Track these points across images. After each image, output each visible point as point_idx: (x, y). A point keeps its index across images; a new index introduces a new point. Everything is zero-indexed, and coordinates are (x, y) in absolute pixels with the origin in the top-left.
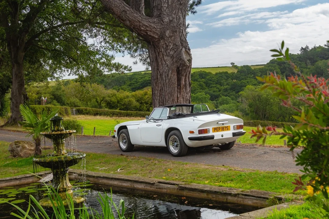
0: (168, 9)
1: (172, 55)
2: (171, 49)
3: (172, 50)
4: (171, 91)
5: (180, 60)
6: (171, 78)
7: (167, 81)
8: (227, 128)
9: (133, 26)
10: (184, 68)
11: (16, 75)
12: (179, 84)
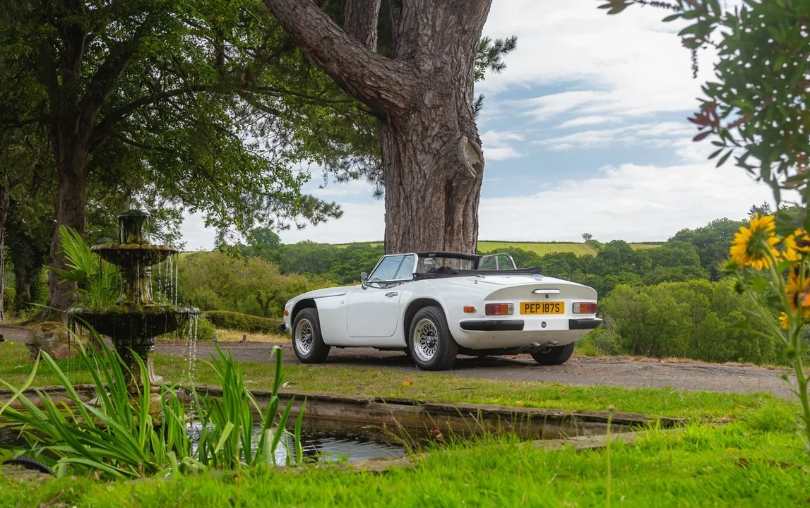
0: (433, 41)
1: (437, 151)
2: (436, 135)
3: (436, 138)
4: (430, 236)
5: (455, 162)
6: (430, 206)
7: (421, 211)
8: (558, 308)
9: (346, 75)
10: (465, 183)
11: (65, 204)
12: (449, 223)
